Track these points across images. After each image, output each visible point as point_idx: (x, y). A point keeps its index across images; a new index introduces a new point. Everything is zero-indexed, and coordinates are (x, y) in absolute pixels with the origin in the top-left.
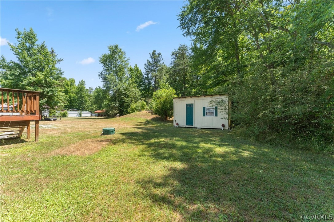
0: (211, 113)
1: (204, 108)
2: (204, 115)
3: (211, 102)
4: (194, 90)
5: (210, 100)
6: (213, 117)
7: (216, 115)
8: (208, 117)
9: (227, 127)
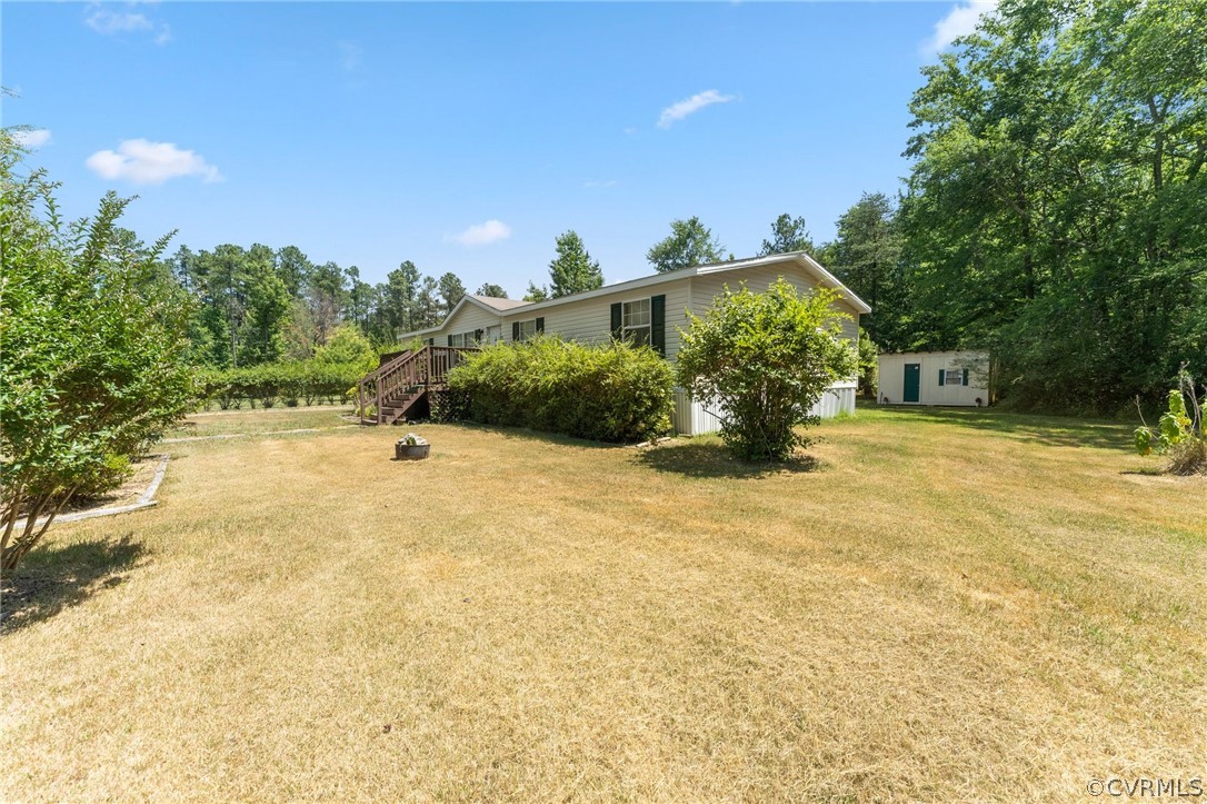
0: (956, 381)
1: (942, 372)
2: (941, 383)
3: (956, 362)
4: (905, 319)
5: (955, 358)
6: (960, 386)
7: (966, 383)
8: (948, 387)
9: (986, 401)
